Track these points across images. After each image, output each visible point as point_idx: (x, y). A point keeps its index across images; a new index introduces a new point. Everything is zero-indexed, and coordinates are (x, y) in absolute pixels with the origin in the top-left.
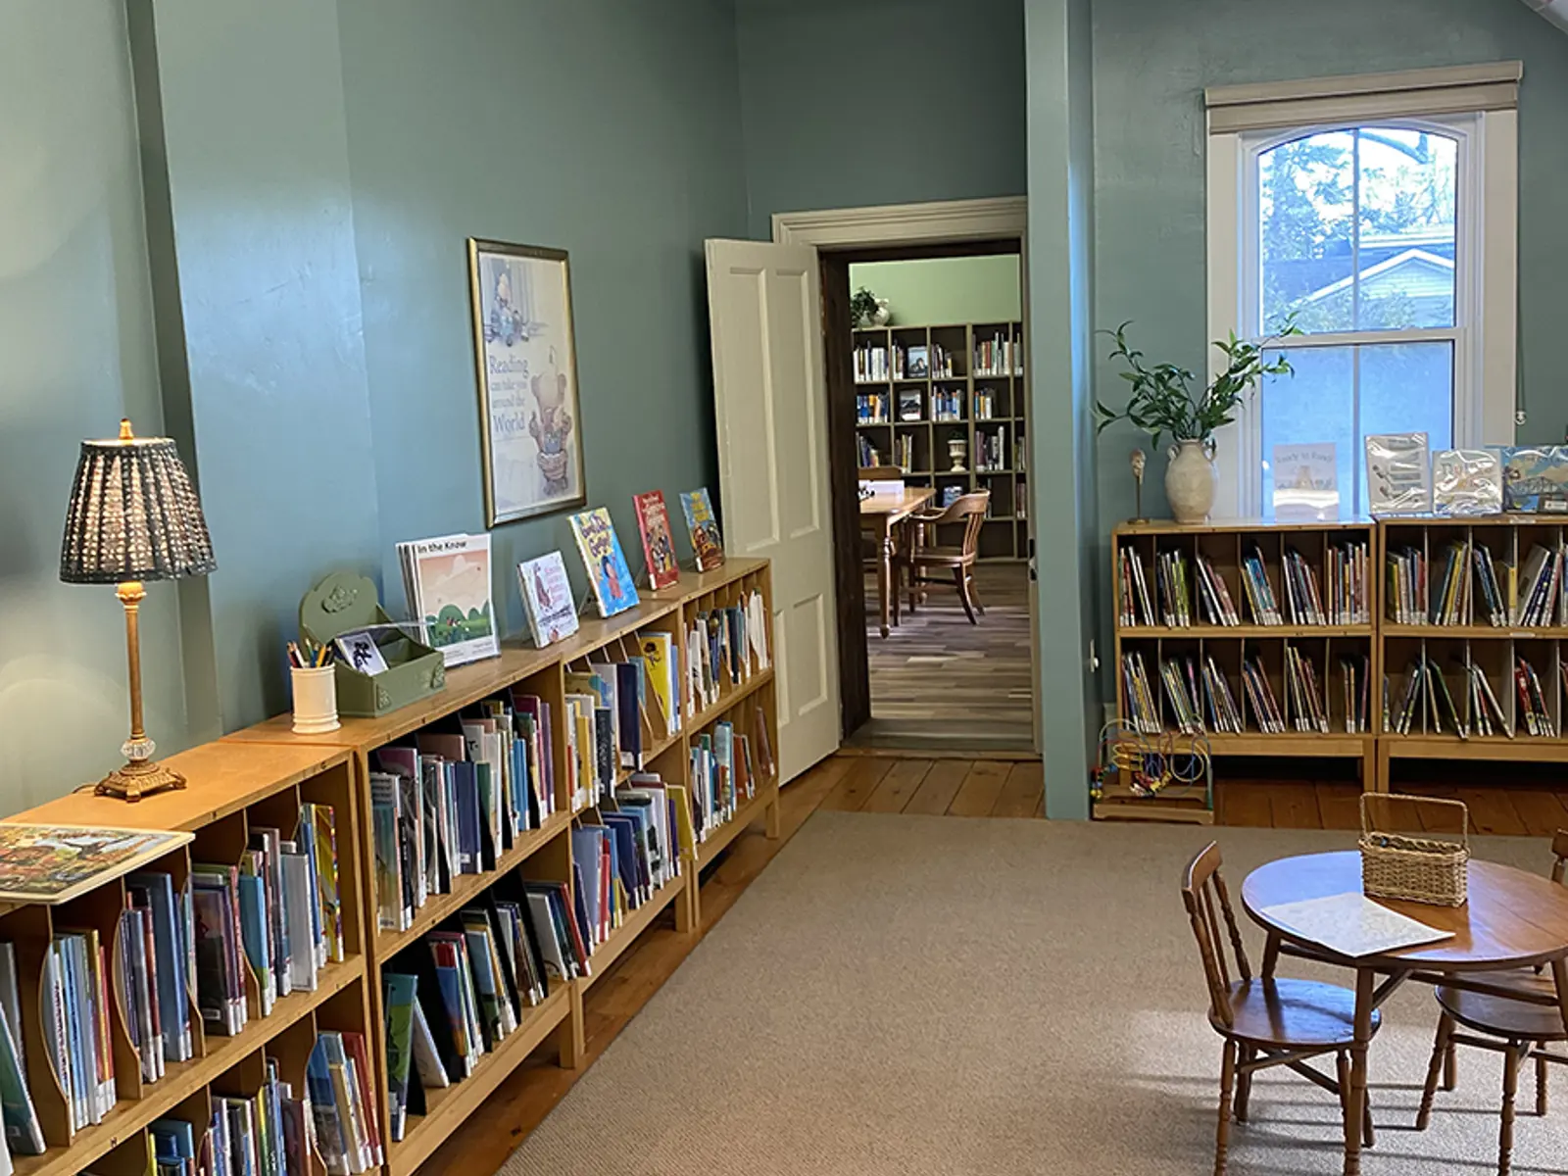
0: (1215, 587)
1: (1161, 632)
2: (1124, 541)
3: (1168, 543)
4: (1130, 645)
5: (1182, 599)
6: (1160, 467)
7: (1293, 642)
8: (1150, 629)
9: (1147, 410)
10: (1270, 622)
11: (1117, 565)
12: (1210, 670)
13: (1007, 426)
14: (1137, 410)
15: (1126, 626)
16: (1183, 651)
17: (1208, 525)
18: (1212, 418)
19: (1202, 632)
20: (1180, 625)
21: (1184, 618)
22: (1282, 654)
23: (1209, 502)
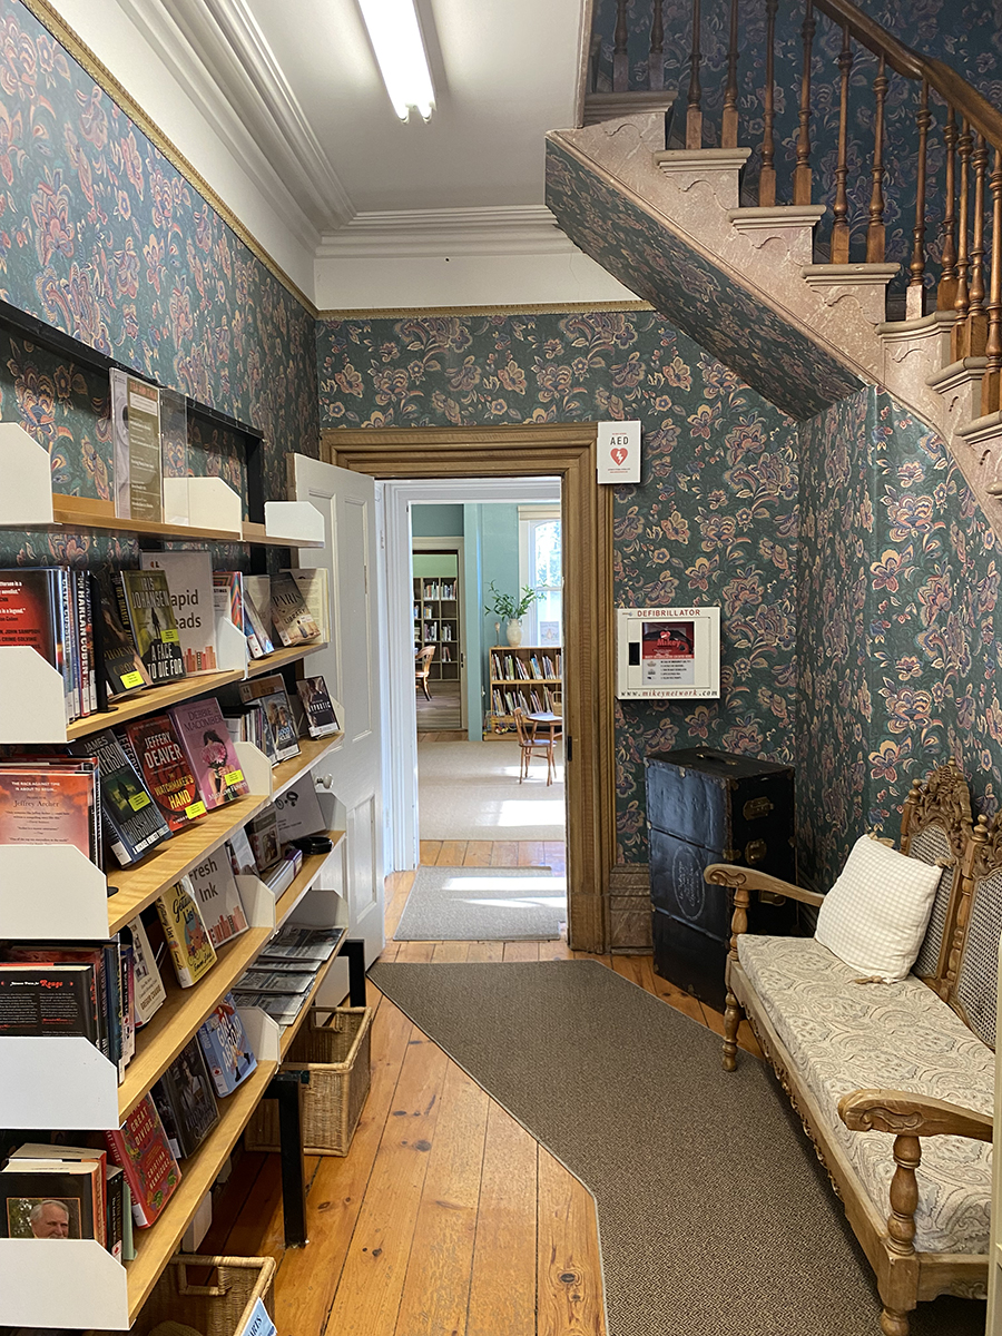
0: (522, 667)
1: (505, 682)
2: (493, 652)
3: (507, 653)
4: (495, 687)
5: (512, 671)
6: (504, 628)
7: (546, 685)
8: (502, 682)
9: (501, 609)
10: (539, 678)
11: (491, 659)
12: (520, 695)
13: (438, 622)
14: (497, 609)
15: (494, 680)
16: (512, 689)
17: (519, 647)
18: (520, 613)
19: (518, 682)
20: (511, 679)
21: (513, 678)
22: (543, 690)
23: (520, 640)
